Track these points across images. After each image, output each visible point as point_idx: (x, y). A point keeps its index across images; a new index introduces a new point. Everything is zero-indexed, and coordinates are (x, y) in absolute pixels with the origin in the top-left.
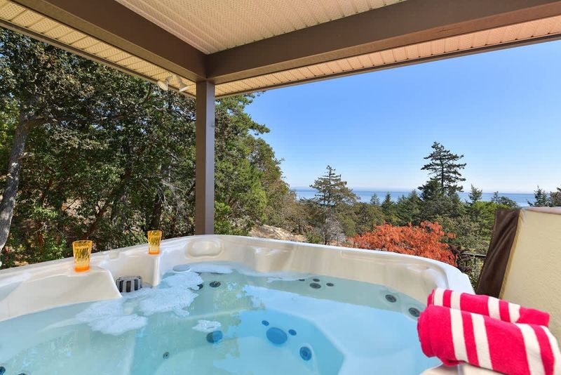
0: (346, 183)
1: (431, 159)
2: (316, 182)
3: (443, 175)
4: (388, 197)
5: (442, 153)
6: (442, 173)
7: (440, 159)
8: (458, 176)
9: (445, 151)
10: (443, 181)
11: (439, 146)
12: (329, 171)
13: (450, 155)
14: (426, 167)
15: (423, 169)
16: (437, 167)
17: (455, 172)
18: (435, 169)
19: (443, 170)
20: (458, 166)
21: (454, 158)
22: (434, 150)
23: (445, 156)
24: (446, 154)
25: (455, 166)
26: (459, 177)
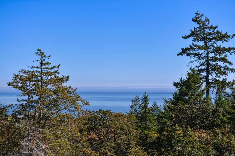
0: (67, 78)
1: (192, 38)
2: (16, 77)
3: (208, 64)
4: (146, 100)
5: (207, 30)
6: (207, 61)
7: (205, 39)
8: (228, 65)
9: (211, 27)
10: (208, 73)
11: (203, 19)
12: (39, 58)
13: (218, 32)
14: (185, 51)
15: (181, 54)
16: (201, 52)
17: (224, 60)
18: (198, 54)
19: (207, 57)
20: (229, 50)
21: (223, 37)
22: (196, 25)
23: (210, 34)
24: (211, 31)
25: (225, 50)
26: (230, 67)
